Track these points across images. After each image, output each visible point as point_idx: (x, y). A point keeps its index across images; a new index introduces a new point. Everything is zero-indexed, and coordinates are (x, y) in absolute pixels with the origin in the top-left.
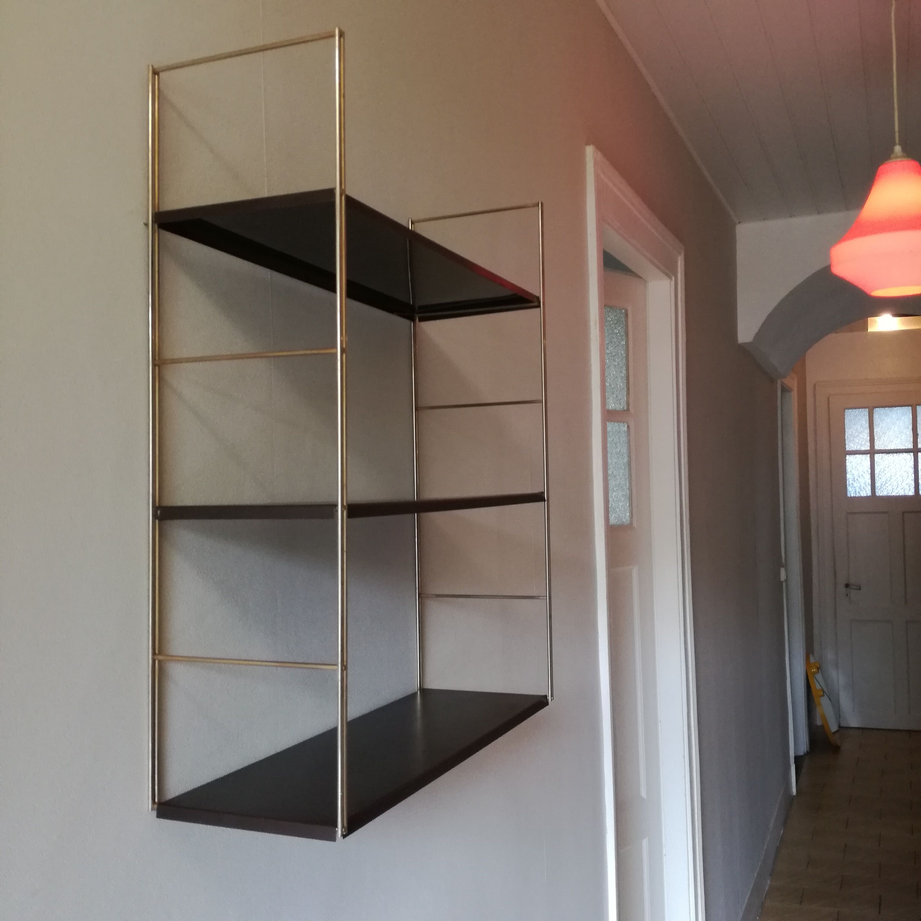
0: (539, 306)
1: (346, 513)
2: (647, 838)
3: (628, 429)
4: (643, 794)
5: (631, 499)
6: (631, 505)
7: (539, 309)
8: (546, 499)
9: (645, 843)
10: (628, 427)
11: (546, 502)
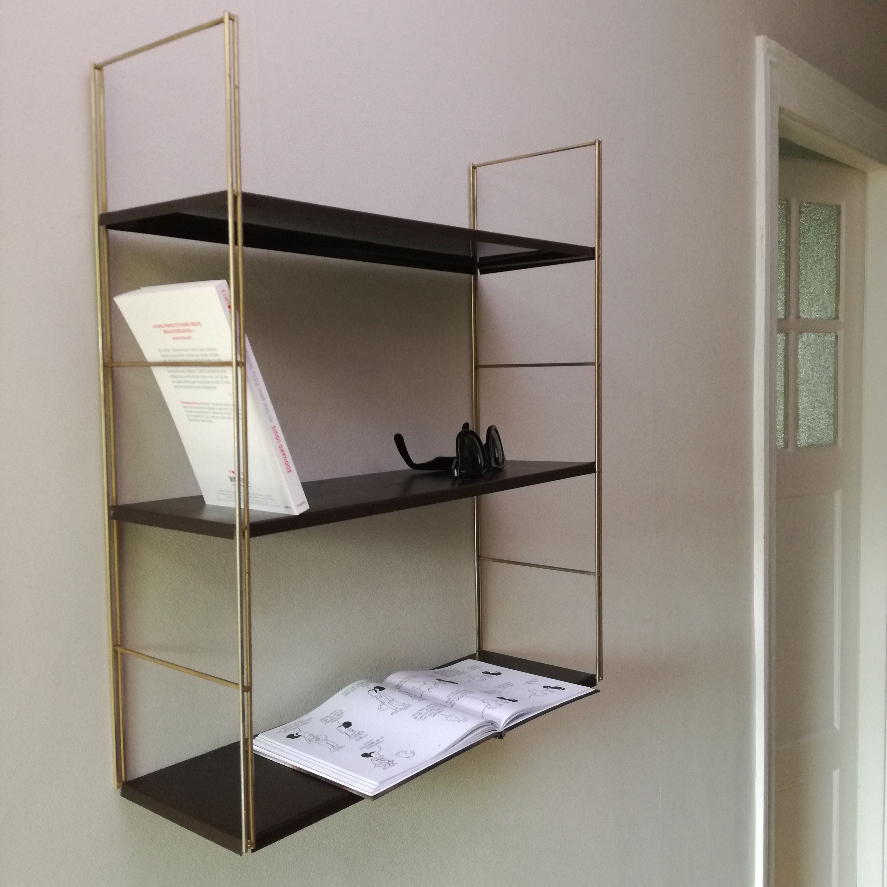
0: (593, 258)
1: (247, 533)
2: (839, 769)
3: (836, 340)
4: (837, 724)
5: (835, 416)
6: (835, 423)
7: (594, 260)
8: (597, 470)
9: (836, 775)
10: (836, 337)
11: (597, 473)
